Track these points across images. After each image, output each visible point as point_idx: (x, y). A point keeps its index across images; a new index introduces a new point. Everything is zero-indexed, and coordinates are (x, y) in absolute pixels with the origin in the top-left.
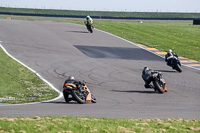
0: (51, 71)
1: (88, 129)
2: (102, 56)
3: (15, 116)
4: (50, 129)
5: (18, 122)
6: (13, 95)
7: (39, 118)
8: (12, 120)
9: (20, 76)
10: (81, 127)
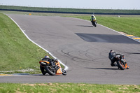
0: (59, 51)
1: (85, 91)
2: (95, 41)
3: (34, 83)
4: (59, 91)
5: (37, 87)
6: (33, 68)
7: (51, 84)
8: (32, 85)
9: (37, 54)
10: (80, 91)
